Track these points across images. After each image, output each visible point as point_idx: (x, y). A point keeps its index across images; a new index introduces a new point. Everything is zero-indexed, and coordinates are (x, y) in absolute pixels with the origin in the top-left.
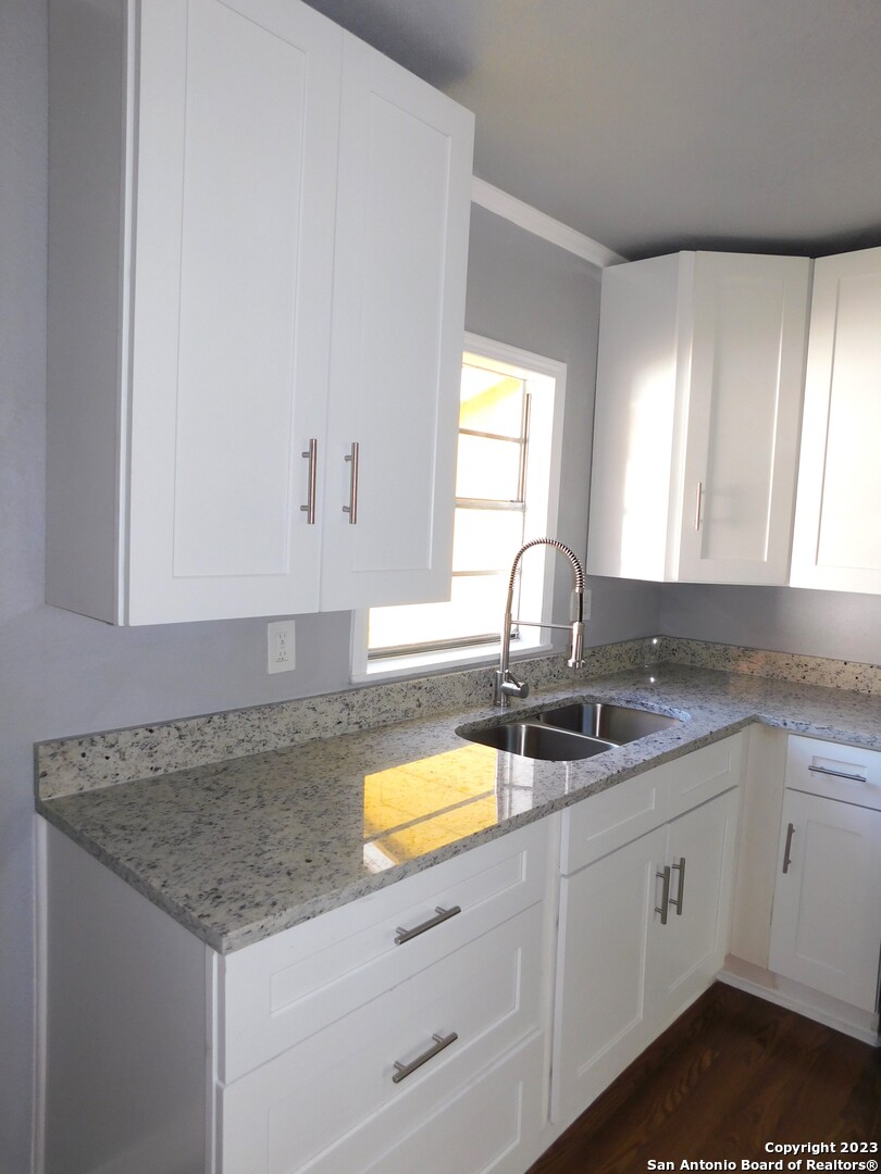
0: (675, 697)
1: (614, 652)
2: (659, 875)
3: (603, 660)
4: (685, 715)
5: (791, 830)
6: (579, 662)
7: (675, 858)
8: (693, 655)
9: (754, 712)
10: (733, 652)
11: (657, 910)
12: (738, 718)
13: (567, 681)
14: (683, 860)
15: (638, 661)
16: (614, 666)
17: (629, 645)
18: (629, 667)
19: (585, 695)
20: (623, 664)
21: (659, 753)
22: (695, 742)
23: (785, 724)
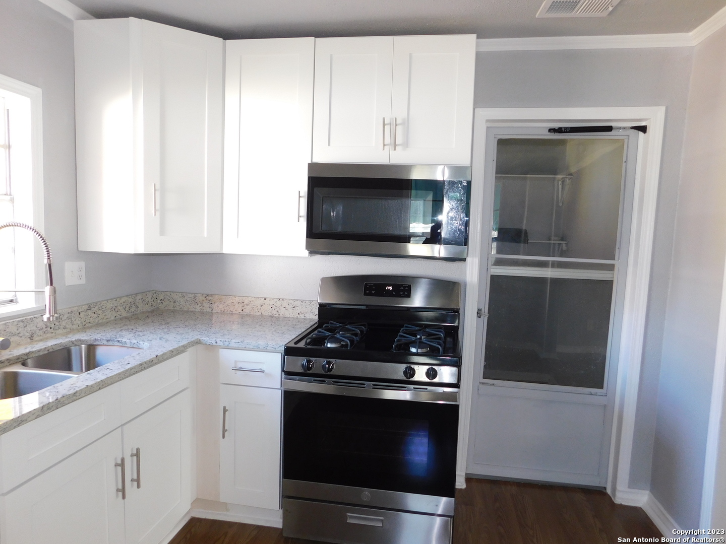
0: (145, 333)
1: (109, 305)
2: (117, 465)
3: (100, 312)
4: (146, 345)
5: (225, 410)
6: (53, 316)
7: (132, 449)
8: (174, 302)
9: (199, 337)
10: (200, 298)
11: (118, 490)
12: (184, 342)
13: (65, 331)
14: (138, 450)
15: (133, 310)
16: (111, 315)
17: (123, 300)
18: (124, 314)
19: (74, 340)
20: (119, 313)
21: (103, 378)
22: (141, 364)
23: (216, 342)
